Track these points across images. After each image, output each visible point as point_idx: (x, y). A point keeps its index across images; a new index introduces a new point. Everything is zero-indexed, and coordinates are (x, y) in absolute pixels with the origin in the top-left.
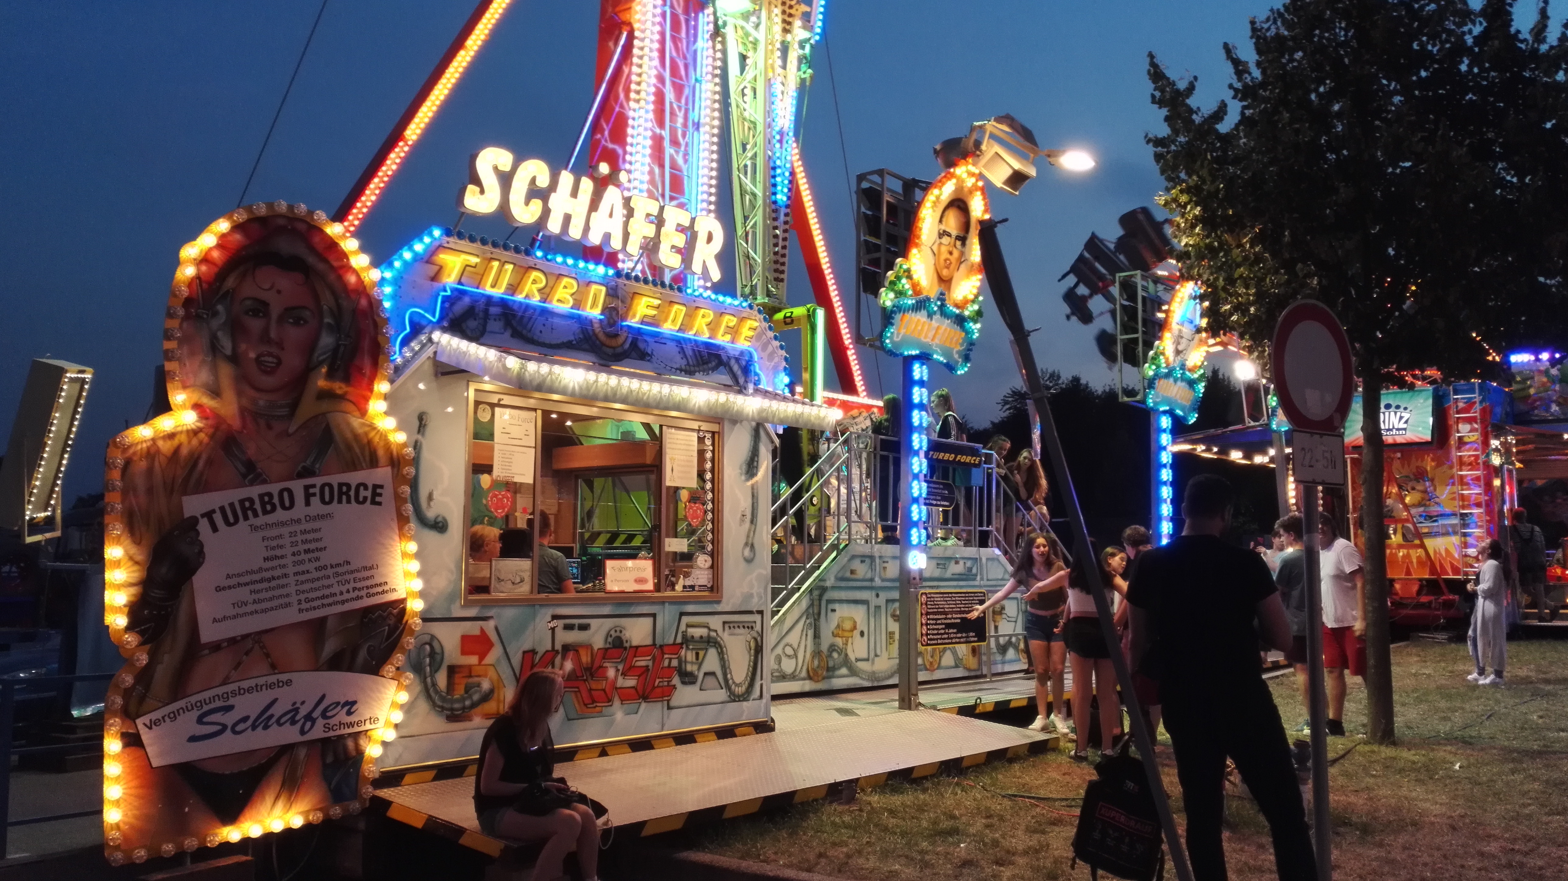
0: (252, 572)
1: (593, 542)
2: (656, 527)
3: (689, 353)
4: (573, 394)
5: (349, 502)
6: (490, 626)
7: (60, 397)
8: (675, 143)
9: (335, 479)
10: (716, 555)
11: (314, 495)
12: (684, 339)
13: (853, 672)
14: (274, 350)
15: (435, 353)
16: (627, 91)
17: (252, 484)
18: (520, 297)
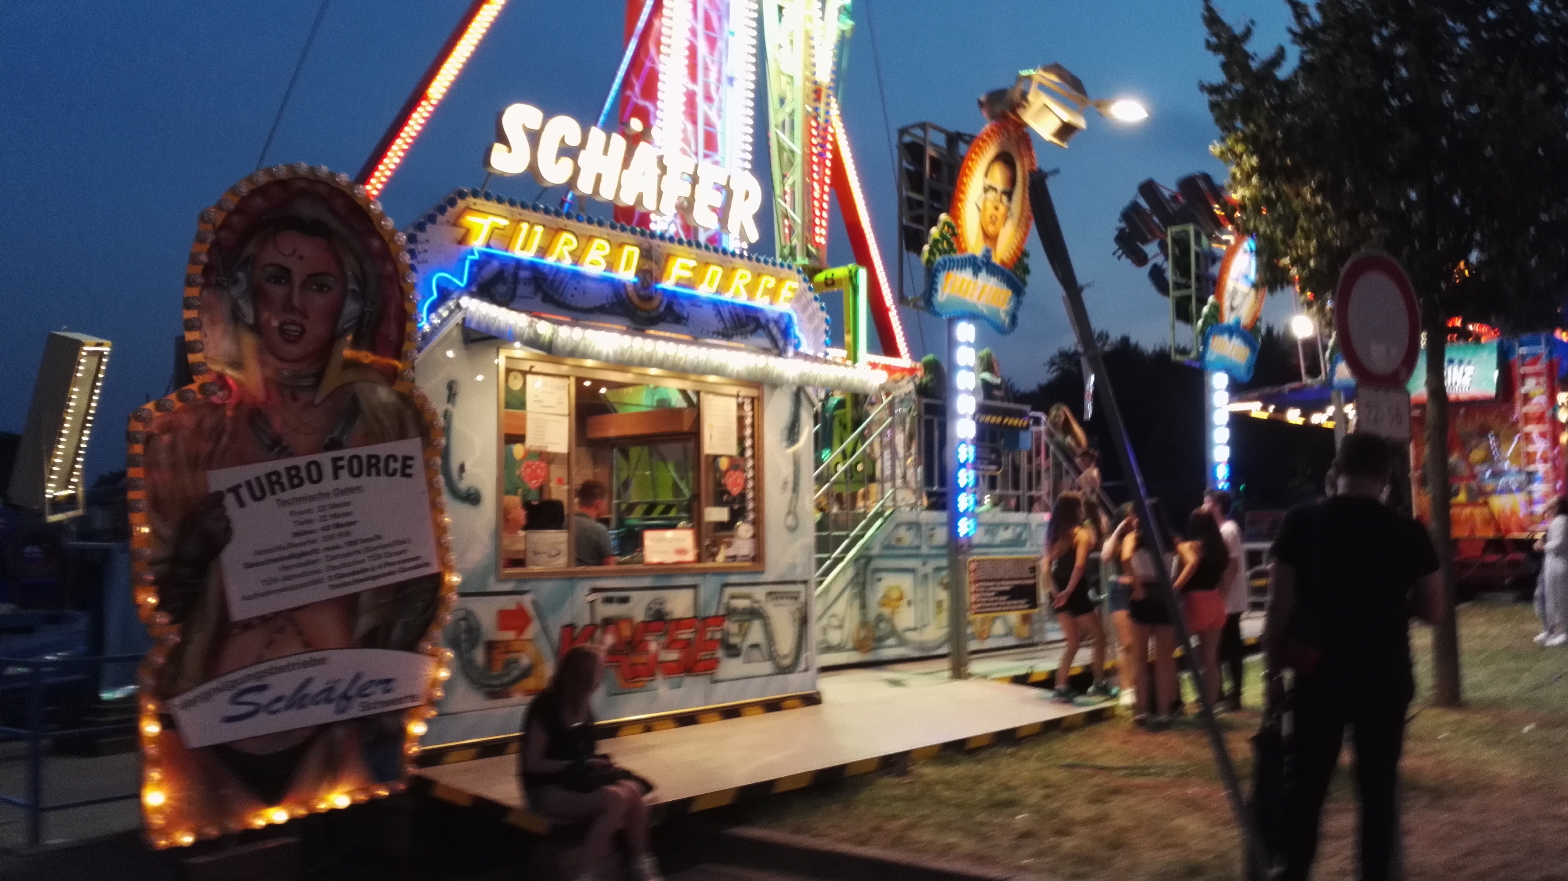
0: (281, 548)
1: (630, 514)
2: (696, 496)
3: (726, 315)
4: (607, 360)
5: (378, 474)
6: (527, 600)
7: (77, 371)
8: (709, 98)
9: (364, 451)
10: (758, 524)
11: (342, 467)
12: (721, 302)
13: (902, 643)
14: (297, 318)
15: (464, 319)
16: (658, 44)
17: (279, 456)
18: (550, 260)
